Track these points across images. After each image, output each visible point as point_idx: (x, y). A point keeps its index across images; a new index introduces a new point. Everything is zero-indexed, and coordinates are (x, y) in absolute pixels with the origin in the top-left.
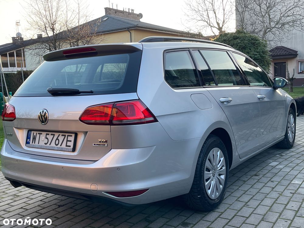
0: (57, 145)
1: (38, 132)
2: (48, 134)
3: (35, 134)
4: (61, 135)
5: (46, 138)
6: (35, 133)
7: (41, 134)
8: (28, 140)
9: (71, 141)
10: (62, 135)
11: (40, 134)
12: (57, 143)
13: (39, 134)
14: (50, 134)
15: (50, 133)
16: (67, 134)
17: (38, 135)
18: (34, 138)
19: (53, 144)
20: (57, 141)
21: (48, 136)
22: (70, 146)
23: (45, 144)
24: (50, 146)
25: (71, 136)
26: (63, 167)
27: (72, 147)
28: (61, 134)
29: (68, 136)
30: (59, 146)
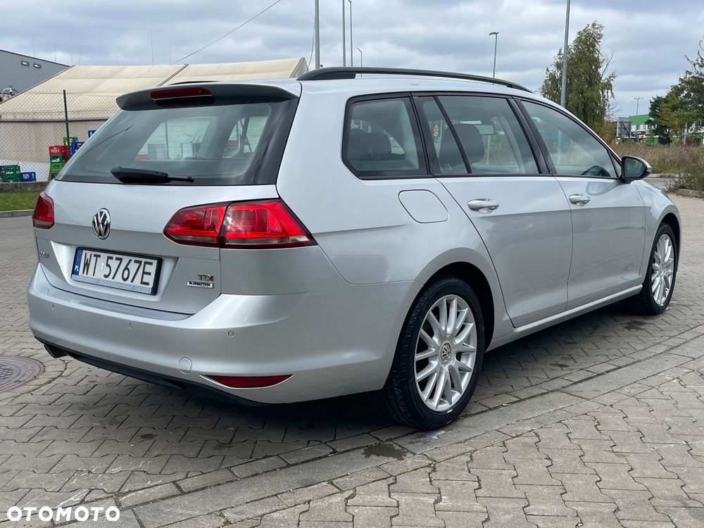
0: (125, 280)
1: (93, 253)
2: (112, 258)
3: (88, 257)
4: (133, 262)
5: (108, 265)
6: (89, 253)
7: (99, 256)
8: (77, 267)
9: (149, 274)
10: (136, 262)
11: (97, 256)
12: (125, 276)
13: (95, 255)
14: (114, 259)
15: (115, 256)
16: (143, 260)
17: (93, 259)
18: (87, 265)
19: (119, 278)
20: (126, 272)
21: (110, 262)
22: (148, 284)
23: (106, 276)
24: (113, 280)
25: (151, 264)
26: (130, 323)
27: (151, 285)
28: (134, 259)
29: (146, 263)
30: (128, 282)
